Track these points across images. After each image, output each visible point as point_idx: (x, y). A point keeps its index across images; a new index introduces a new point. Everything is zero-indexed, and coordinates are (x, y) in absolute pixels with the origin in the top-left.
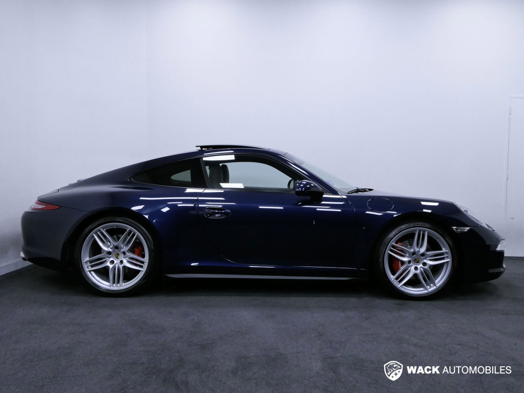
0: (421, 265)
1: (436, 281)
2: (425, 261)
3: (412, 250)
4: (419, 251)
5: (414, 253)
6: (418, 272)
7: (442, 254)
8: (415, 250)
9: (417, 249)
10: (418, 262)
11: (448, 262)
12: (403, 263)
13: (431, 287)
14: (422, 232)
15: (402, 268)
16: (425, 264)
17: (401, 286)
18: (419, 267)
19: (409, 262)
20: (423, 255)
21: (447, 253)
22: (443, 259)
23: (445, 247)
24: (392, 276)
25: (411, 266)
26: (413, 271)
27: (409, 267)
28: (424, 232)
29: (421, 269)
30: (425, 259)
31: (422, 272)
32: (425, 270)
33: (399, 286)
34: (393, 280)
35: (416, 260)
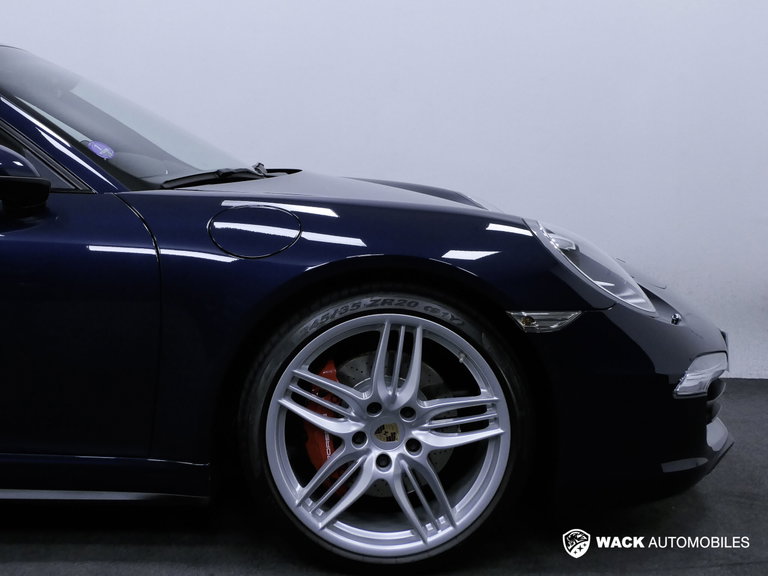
0: (403, 450)
1: (458, 508)
2: (417, 434)
3: (365, 396)
4: (393, 399)
5: (374, 407)
6: (390, 472)
7: (481, 409)
8: (376, 394)
9: (384, 392)
10: (392, 438)
11: (497, 437)
12: (337, 441)
13: (437, 528)
14: (403, 329)
15: (334, 458)
16: (413, 445)
17: (329, 525)
18: (393, 455)
19: (359, 438)
20: (408, 411)
21: (494, 404)
22: (482, 425)
23: (487, 385)
24: (299, 487)
25: (367, 452)
26: (371, 471)
27: (358, 455)
28: (414, 328)
29: (403, 462)
30: (416, 426)
31: (404, 475)
32: (415, 468)
33: (320, 525)
34: (300, 504)
35: (383, 432)
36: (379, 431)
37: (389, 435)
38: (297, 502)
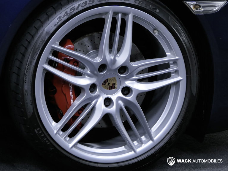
0: (120, 94)
1: (153, 129)
2: (128, 83)
3: (98, 60)
4: (114, 61)
5: (103, 67)
6: (113, 109)
7: (166, 65)
8: (105, 59)
9: (109, 57)
10: (113, 87)
11: (177, 83)
12: (78, 90)
13: (141, 143)
14: (120, 15)
15: (77, 103)
16: (127, 91)
17: (75, 146)
18: (114, 97)
19: (93, 87)
20: (123, 69)
21: (175, 62)
22: (167, 76)
23: (170, 49)
24: (54, 123)
25: (98, 97)
26: (100, 109)
27: (92, 99)
28: (125, 14)
29: (121, 102)
30: (127, 79)
31: (121, 110)
32: (128, 106)
33: (71, 145)
34: (56, 133)
35: (107, 83)
36: (104, 83)
37: (111, 85)
38: (55, 132)
